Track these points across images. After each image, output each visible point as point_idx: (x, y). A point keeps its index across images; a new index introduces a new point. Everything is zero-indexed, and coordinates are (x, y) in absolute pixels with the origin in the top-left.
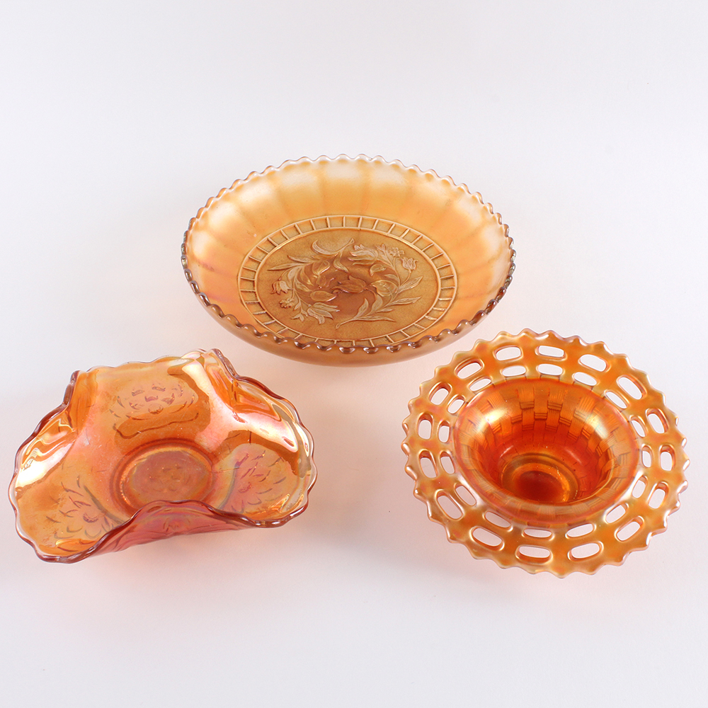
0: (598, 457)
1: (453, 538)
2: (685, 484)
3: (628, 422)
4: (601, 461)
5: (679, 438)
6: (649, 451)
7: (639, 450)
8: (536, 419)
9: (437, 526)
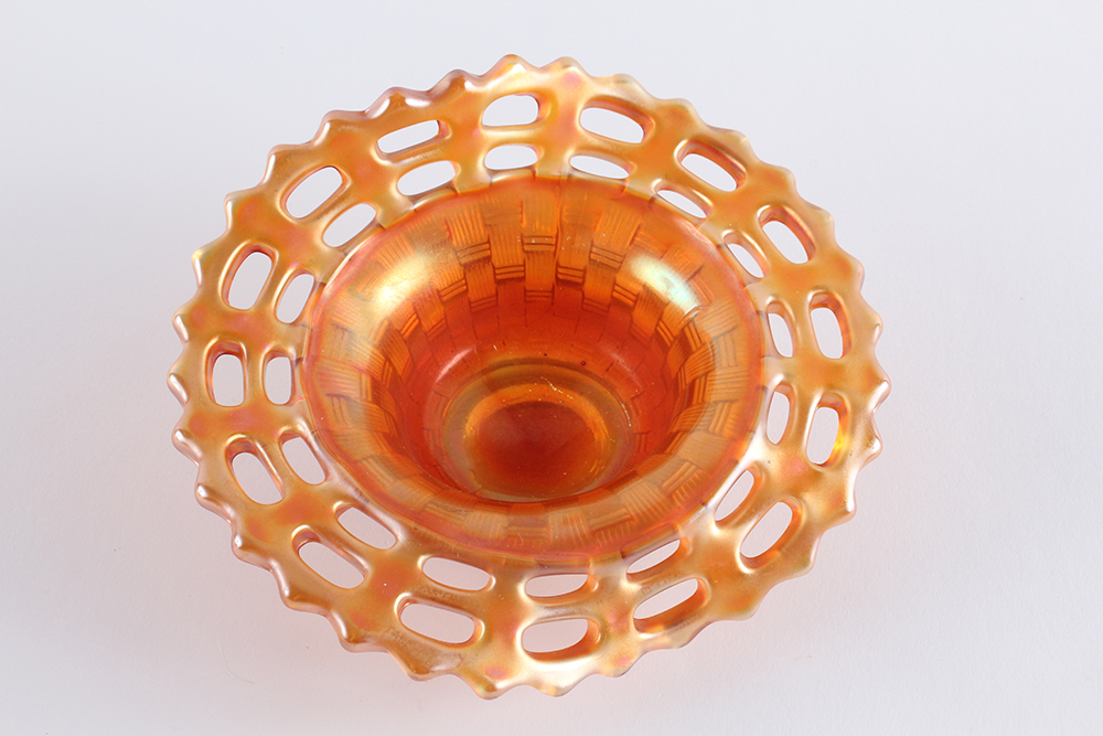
0: (665, 348)
1: (354, 639)
2: (883, 388)
3: (718, 247)
4: (674, 356)
5: (843, 266)
6: (782, 313)
7: (758, 312)
8: (499, 282)
9: (309, 619)
